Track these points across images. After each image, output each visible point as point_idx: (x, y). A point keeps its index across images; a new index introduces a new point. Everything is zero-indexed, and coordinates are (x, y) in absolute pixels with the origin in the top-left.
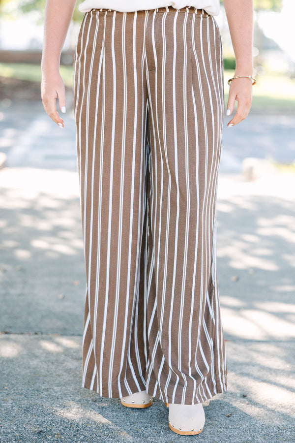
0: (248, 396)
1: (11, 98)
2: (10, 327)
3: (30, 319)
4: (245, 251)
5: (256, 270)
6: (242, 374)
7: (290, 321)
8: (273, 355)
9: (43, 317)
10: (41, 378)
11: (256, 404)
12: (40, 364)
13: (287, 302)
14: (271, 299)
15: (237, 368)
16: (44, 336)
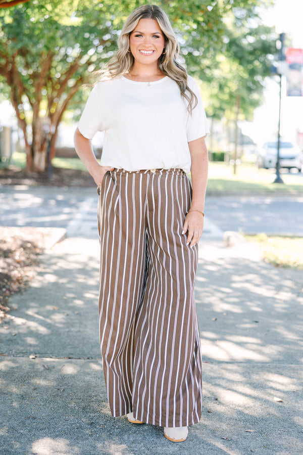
0: (219, 399)
1: (69, 186)
2: (72, 354)
3: (84, 349)
4: (222, 300)
5: (229, 313)
6: (216, 385)
7: (248, 349)
8: (236, 372)
9: (92, 347)
10: (92, 388)
11: (223, 404)
12: (91, 379)
13: (246, 335)
14: (237, 334)
15: (213, 381)
16: (93, 360)
